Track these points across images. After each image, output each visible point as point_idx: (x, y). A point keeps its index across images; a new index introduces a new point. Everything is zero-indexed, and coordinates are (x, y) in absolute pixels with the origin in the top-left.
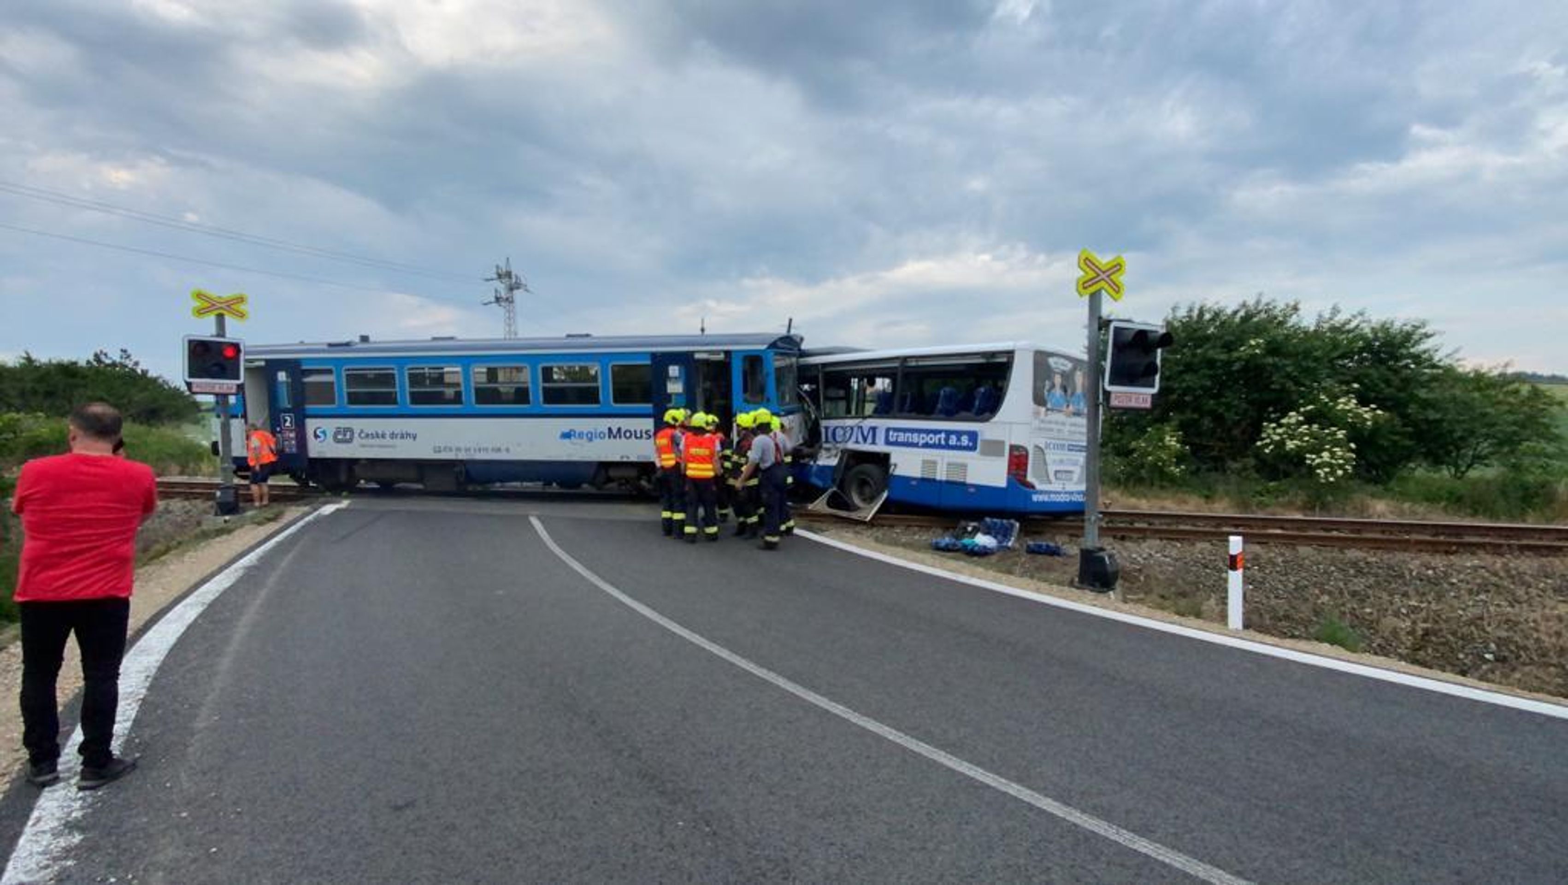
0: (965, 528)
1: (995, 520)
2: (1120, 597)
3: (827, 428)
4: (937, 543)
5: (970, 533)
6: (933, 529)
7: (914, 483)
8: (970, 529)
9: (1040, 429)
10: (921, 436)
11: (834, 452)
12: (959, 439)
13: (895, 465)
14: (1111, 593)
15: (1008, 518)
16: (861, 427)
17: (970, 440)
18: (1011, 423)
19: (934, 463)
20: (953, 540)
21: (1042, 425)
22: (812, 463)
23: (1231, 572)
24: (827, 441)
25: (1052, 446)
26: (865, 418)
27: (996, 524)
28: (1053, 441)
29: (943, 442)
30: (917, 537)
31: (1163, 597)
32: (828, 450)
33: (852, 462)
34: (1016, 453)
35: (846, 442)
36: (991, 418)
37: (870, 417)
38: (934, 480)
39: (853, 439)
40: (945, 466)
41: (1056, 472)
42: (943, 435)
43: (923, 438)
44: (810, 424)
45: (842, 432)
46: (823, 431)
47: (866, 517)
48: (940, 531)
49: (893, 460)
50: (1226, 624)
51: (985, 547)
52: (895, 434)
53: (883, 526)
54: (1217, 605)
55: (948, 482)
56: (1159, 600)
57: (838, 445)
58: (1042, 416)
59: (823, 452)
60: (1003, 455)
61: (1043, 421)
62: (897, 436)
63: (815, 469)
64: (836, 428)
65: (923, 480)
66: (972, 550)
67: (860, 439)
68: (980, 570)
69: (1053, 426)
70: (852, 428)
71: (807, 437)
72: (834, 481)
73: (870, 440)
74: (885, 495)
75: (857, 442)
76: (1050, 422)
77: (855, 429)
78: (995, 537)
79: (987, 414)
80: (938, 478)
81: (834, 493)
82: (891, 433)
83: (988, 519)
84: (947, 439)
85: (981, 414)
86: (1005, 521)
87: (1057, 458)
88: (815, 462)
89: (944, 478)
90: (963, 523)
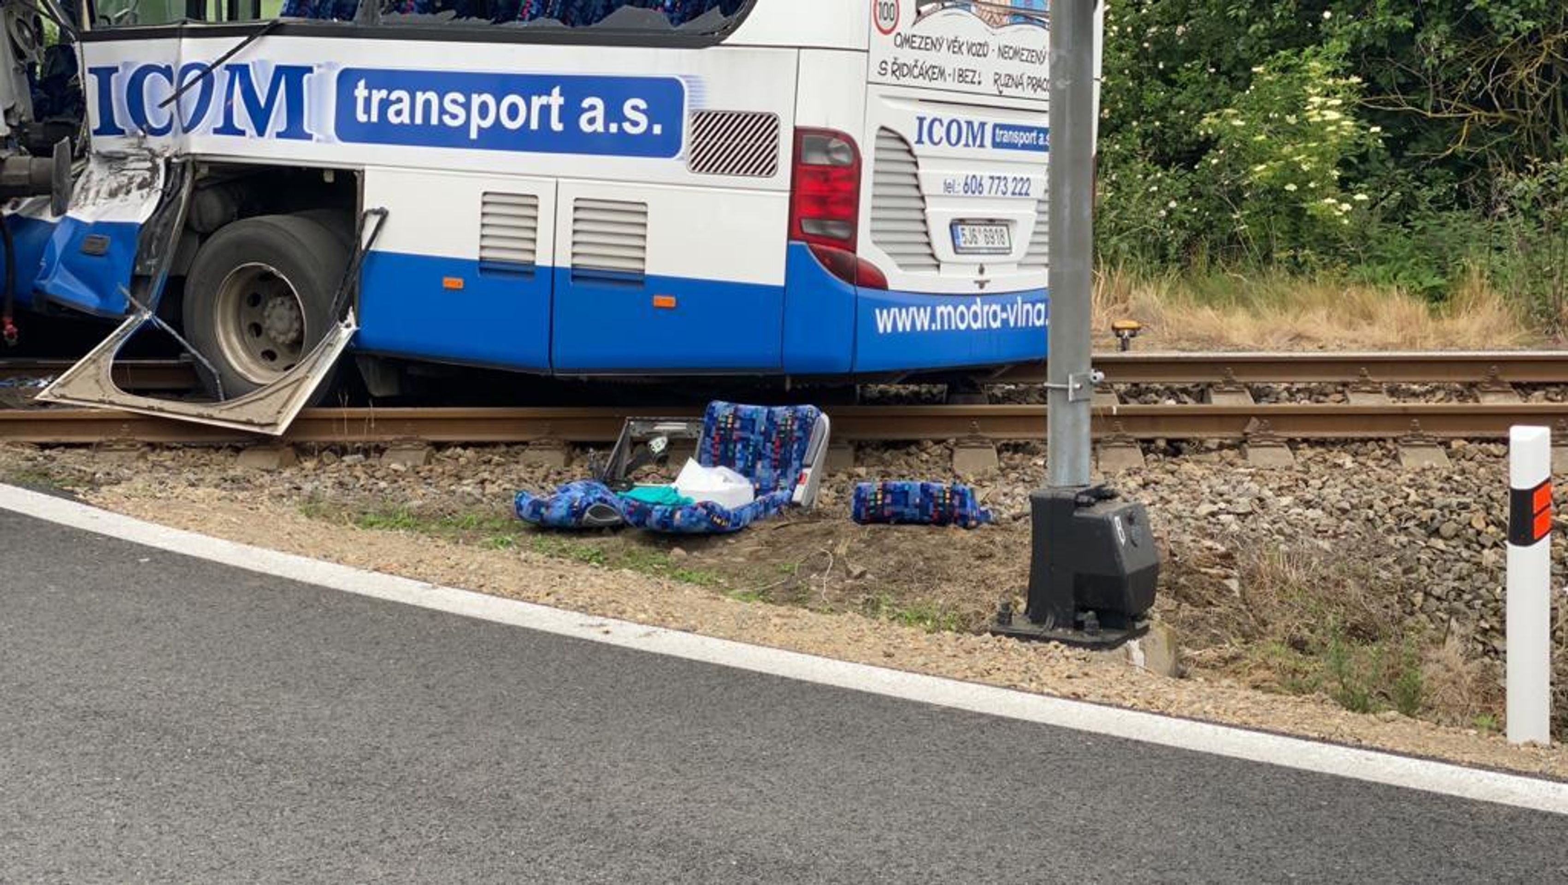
0: (644, 442)
1: (747, 409)
2: (1166, 659)
3: (104, 74)
4: (537, 506)
5: (662, 460)
6: (530, 455)
7: (453, 282)
8: (658, 445)
9: (899, 69)
10: (476, 100)
11: (139, 169)
12: (614, 113)
13: (383, 214)
14: (1134, 644)
15: (791, 399)
16: (243, 71)
17: (652, 116)
18: (800, 48)
19: (531, 202)
20: (601, 490)
21: (907, 56)
22: (48, 217)
23: (1512, 550)
24: (108, 127)
25: (939, 132)
26: (253, 33)
27: (749, 423)
28: (946, 114)
29: (557, 126)
30: (468, 487)
31: (1299, 645)
32: (113, 160)
33: (213, 207)
34: (817, 159)
35: (186, 130)
36: (728, 31)
37: (275, 29)
38: (528, 271)
39: (214, 115)
40: (567, 214)
41: (956, 224)
42: (556, 100)
43: (484, 110)
44: (37, 56)
45: (169, 91)
46: (91, 86)
47: (274, 424)
48: (553, 459)
49: (370, 200)
50: (1500, 729)
51: (709, 508)
52: (378, 95)
53: (341, 451)
54: (1469, 657)
55: (577, 274)
56: (1290, 659)
57: (154, 142)
58: (905, 26)
59: (96, 171)
60: (771, 170)
61: (907, 41)
62: (385, 104)
63: (60, 239)
64: (148, 69)
65: (484, 267)
66: (666, 521)
67: (242, 117)
68: (690, 593)
69: (942, 58)
70: (206, 73)
71: (25, 109)
72: (138, 282)
73: (278, 119)
74: (345, 334)
75: (228, 128)
76: (934, 44)
77: (221, 77)
78: (748, 472)
79: (714, 17)
80: (543, 260)
81: (146, 331)
82: (361, 92)
83: (722, 408)
84: (570, 113)
85: (696, 13)
86: (781, 412)
87: (959, 173)
88: (60, 211)
89: (564, 261)
90: (636, 428)
